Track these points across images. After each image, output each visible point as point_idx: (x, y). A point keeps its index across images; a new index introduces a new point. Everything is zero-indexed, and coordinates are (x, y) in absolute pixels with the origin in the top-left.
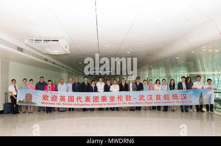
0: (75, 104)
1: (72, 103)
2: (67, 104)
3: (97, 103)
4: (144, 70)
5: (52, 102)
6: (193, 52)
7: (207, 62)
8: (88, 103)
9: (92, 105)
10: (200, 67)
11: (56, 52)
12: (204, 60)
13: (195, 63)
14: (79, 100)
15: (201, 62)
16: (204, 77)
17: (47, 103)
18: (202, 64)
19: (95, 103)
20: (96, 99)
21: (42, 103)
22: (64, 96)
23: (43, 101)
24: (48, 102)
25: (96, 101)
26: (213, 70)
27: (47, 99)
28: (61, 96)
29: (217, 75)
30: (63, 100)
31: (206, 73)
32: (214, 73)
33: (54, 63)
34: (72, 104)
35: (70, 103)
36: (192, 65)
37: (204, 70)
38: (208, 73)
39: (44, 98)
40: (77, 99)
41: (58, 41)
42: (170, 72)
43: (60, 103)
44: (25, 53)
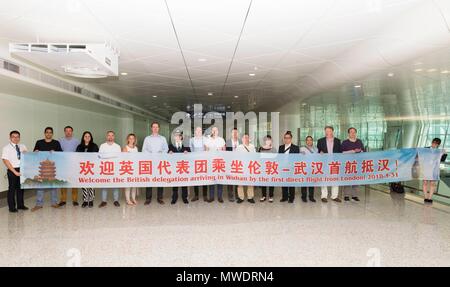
0: (155, 180)
1: (148, 176)
2: (137, 180)
3: (203, 174)
4: (292, 112)
5: (103, 177)
6: (390, 75)
7: (425, 95)
8: (184, 175)
9: (192, 179)
10: (410, 106)
11: (88, 72)
12: (418, 90)
13: (400, 97)
14: (163, 169)
15: (413, 94)
16: (418, 127)
17: (91, 181)
18: (414, 101)
19: (199, 175)
20: (201, 165)
21: (81, 180)
22: (129, 163)
23: (82, 176)
24: (92, 177)
25: (201, 171)
26: (437, 112)
27: (89, 170)
28: (123, 163)
29: (445, 122)
30: (127, 171)
31: (422, 118)
32: (437, 118)
33: (98, 97)
34: (148, 180)
35: (144, 176)
36: (394, 103)
37: (417, 112)
38: (426, 119)
39: (83, 170)
40: (160, 167)
41: (84, 47)
42: (347, 116)
43: (120, 177)
44: (25, 75)
